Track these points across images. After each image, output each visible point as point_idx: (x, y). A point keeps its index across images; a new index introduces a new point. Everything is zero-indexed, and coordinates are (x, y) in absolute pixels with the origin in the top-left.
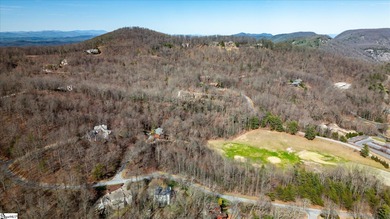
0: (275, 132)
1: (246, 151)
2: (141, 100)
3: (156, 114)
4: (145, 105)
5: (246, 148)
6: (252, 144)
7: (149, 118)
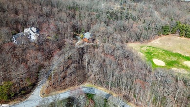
0: (183, 38)
1: (162, 54)
2: (74, 9)
3: (86, 20)
4: (77, 13)
5: (161, 51)
6: (166, 48)
7: (79, 23)
